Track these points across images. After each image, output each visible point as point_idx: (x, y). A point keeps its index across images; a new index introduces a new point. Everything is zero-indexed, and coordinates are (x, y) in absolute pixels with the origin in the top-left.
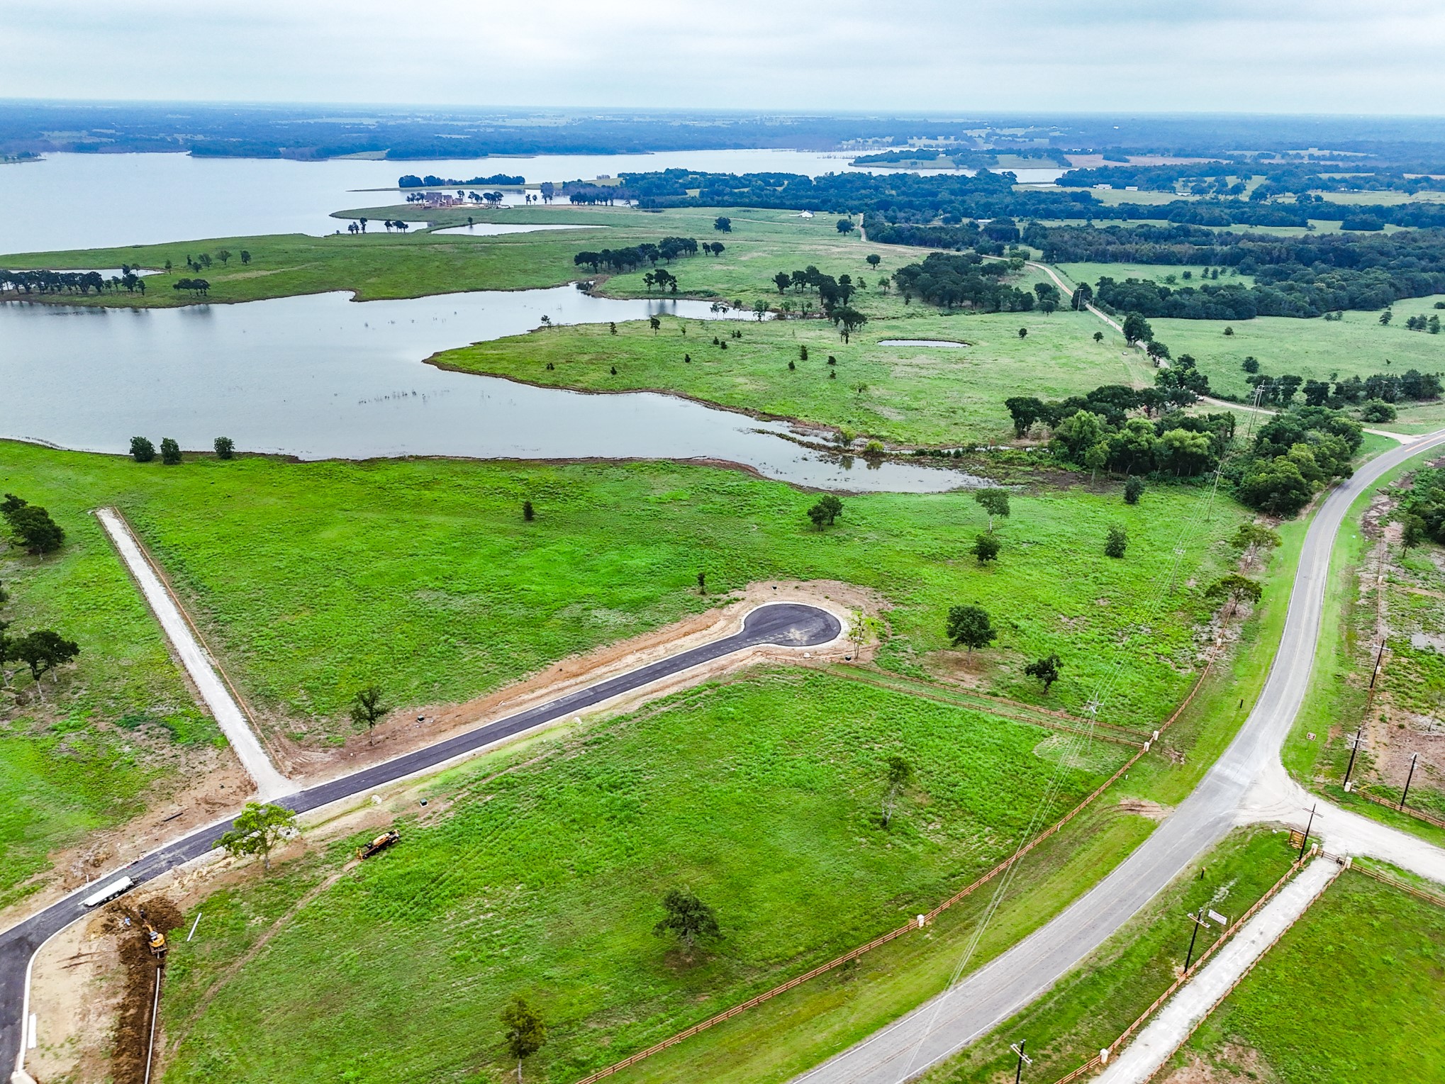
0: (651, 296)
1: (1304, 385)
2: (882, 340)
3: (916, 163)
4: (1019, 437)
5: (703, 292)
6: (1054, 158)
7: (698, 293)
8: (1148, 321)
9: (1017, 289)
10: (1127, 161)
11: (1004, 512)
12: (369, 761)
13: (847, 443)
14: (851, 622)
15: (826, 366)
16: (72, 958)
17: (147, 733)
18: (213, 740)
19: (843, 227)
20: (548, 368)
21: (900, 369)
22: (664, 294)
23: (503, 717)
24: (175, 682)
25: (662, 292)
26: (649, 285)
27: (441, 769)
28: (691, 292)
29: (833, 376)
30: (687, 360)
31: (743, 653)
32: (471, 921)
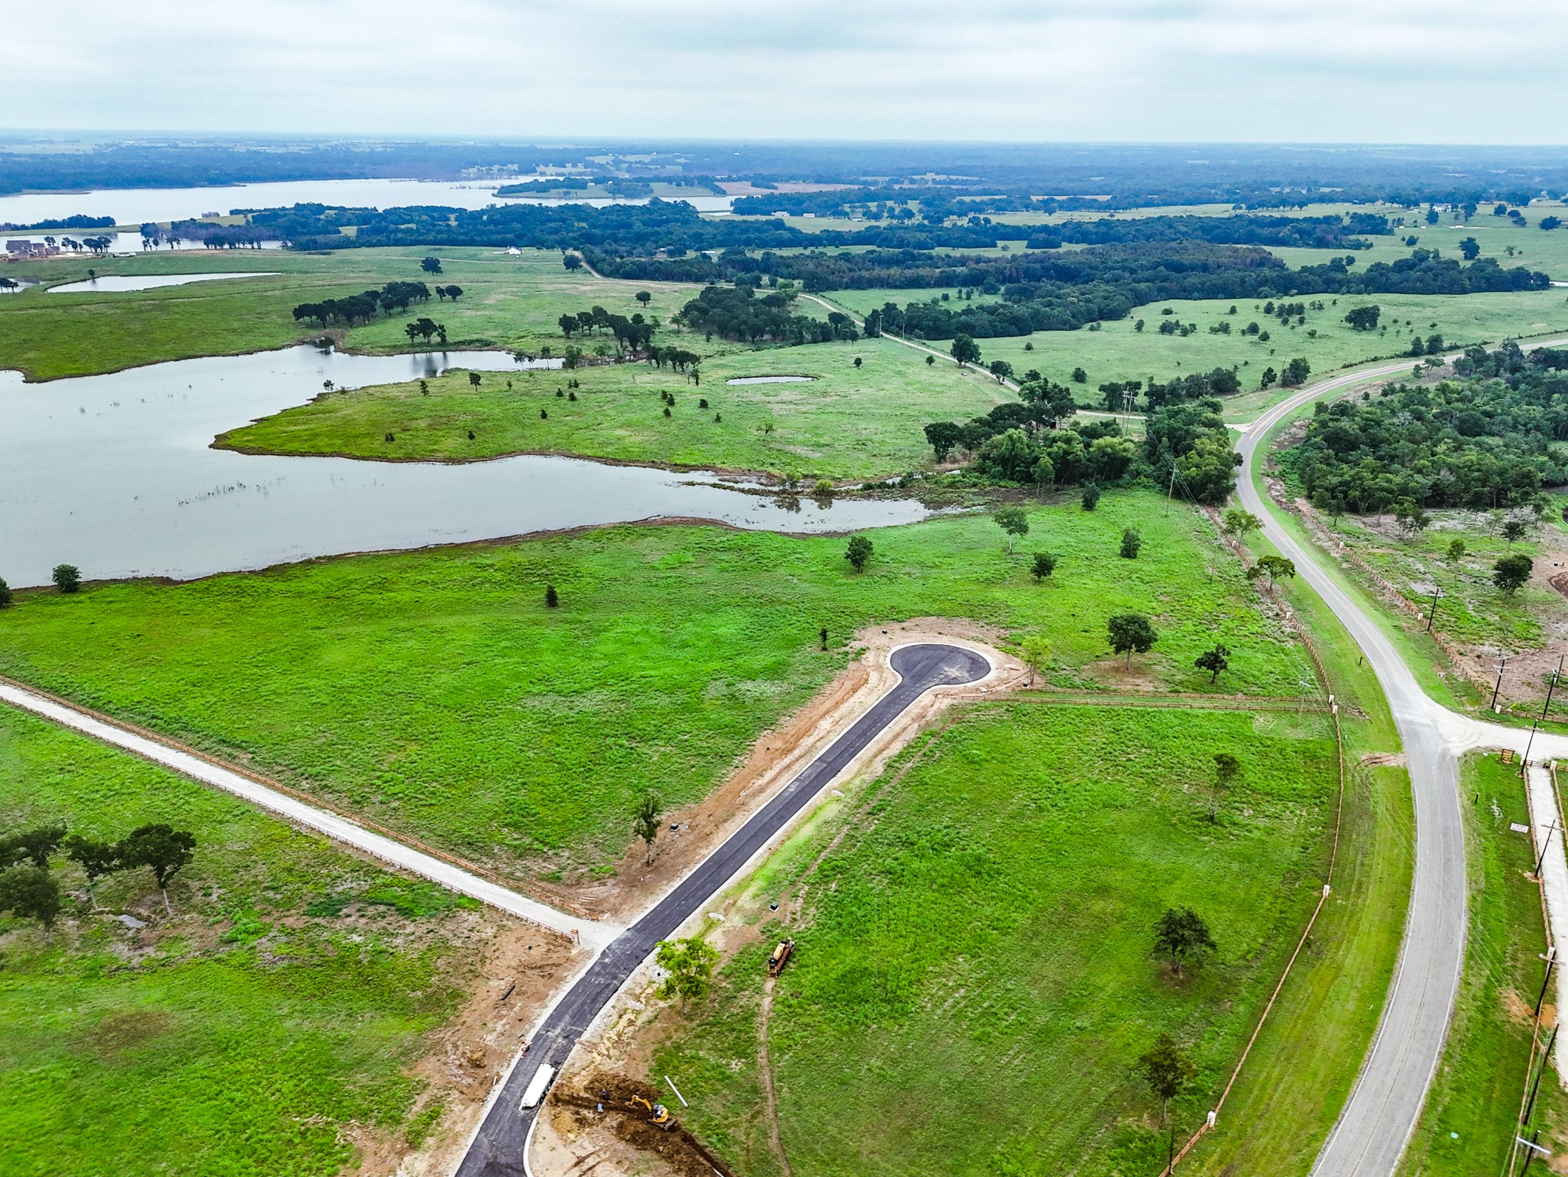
0: (418, 349)
1: (1145, 388)
2: (727, 379)
3: (569, 193)
4: (939, 462)
5: (478, 341)
6: (706, 186)
7: (471, 342)
10: (776, 188)
12: (665, 882)
13: (793, 485)
14: (986, 651)
15: (700, 410)
16: (576, 1164)
17: (363, 916)
18: (456, 903)
19: (571, 264)
20: (387, 440)
21: (777, 407)
22: (432, 346)
23: (758, 806)
24: (332, 853)
25: (428, 344)
26: (412, 337)
27: (750, 870)
28: (463, 343)
29: (718, 419)
30: (544, 416)
31: (926, 698)
32: (950, 1001)
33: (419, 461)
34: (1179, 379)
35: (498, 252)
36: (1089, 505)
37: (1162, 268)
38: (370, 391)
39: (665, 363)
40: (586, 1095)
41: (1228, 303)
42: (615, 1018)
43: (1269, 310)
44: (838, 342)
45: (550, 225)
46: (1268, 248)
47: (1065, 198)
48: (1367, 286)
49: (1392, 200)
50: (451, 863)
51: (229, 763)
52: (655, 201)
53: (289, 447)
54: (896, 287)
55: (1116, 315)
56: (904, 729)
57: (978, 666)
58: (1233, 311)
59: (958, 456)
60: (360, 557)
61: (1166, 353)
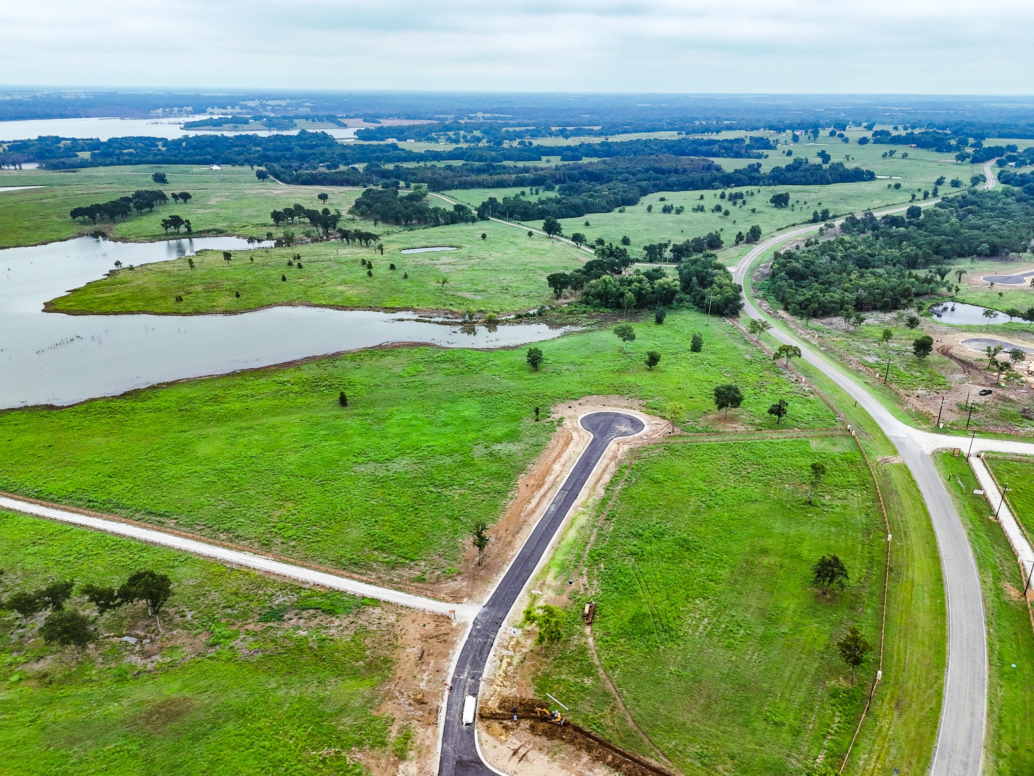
0: (171, 237)
1: (670, 247)
2: (400, 250)
3: (237, 127)
4: (557, 299)
5: (213, 230)
6: (332, 121)
7: (209, 231)
9: (444, 209)
10: (380, 123)
11: (632, 338)
12: (494, 574)
13: (471, 317)
14: (637, 414)
15: (390, 271)
16: (514, 754)
17: (300, 618)
18: (362, 604)
19: (261, 176)
20: (177, 300)
21: (442, 267)
22: (181, 234)
23: (535, 522)
24: (263, 580)
25: (178, 233)
26: (166, 229)
27: (546, 562)
28: (203, 231)
29: (406, 277)
30: (284, 279)
31: (612, 446)
32: (702, 627)
33: (204, 314)
34: (688, 241)
35: (205, 168)
36: (659, 321)
37: (651, 172)
38: (149, 267)
39: (354, 241)
40: (501, 712)
41: (699, 193)
42: (498, 662)
43: (723, 196)
44: (462, 224)
45: (236, 149)
46: (711, 159)
47: (572, 128)
48: (774, 181)
49: (771, 128)
50: (347, 577)
51: (160, 527)
52: (303, 132)
53: (104, 308)
54: (489, 187)
55: (632, 202)
56: (607, 466)
57: (637, 425)
58: (702, 197)
59: (568, 295)
60: (189, 382)
61: (672, 225)
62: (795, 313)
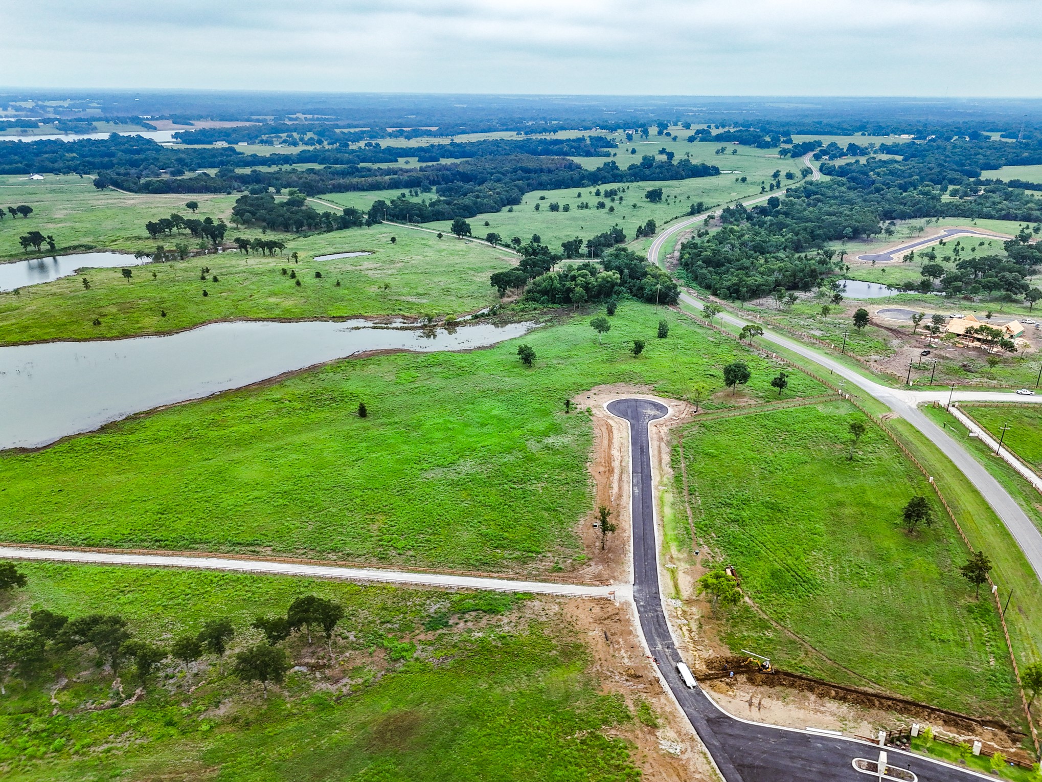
0: (33, 256)
1: (585, 243)
2: (313, 257)
3: (26, 131)
4: (503, 297)
5: (80, 246)
6: (137, 124)
7: (75, 248)
8: (467, 221)
9: (334, 214)
10: (192, 125)
11: (608, 329)
12: (622, 556)
13: (430, 320)
14: (653, 398)
15: (318, 280)
16: (750, 705)
17: (466, 621)
18: (519, 600)
19: (100, 185)
20: (95, 324)
21: (370, 273)
22: (42, 252)
23: (628, 504)
24: (404, 593)
25: (39, 251)
26: (25, 247)
27: (662, 538)
28: (69, 248)
29: (338, 284)
30: (205, 294)
31: (652, 429)
33: (134, 336)
34: (597, 236)
35: (23, 178)
36: (612, 312)
37: (520, 172)
38: (31, 290)
39: (257, 250)
40: (713, 672)
41: (576, 191)
42: (679, 630)
43: (598, 194)
44: (356, 228)
45: (47, 156)
46: (571, 158)
47: (409, 129)
48: (636, 178)
49: (602, 128)
50: (486, 577)
51: (256, 555)
52: (114, 136)
53: (9, 338)
54: (364, 190)
55: (516, 201)
56: (660, 447)
57: (663, 409)
58: (579, 195)
59: (510, 293)
60: (169, 409)
61: (568, 222)
62: (725, 298)
